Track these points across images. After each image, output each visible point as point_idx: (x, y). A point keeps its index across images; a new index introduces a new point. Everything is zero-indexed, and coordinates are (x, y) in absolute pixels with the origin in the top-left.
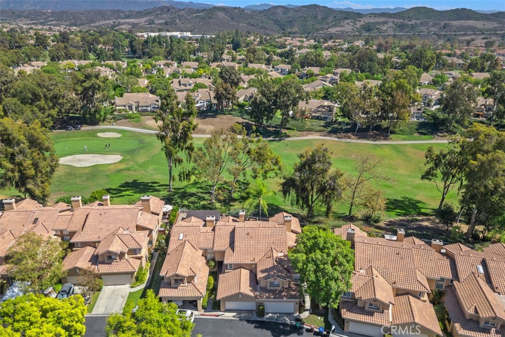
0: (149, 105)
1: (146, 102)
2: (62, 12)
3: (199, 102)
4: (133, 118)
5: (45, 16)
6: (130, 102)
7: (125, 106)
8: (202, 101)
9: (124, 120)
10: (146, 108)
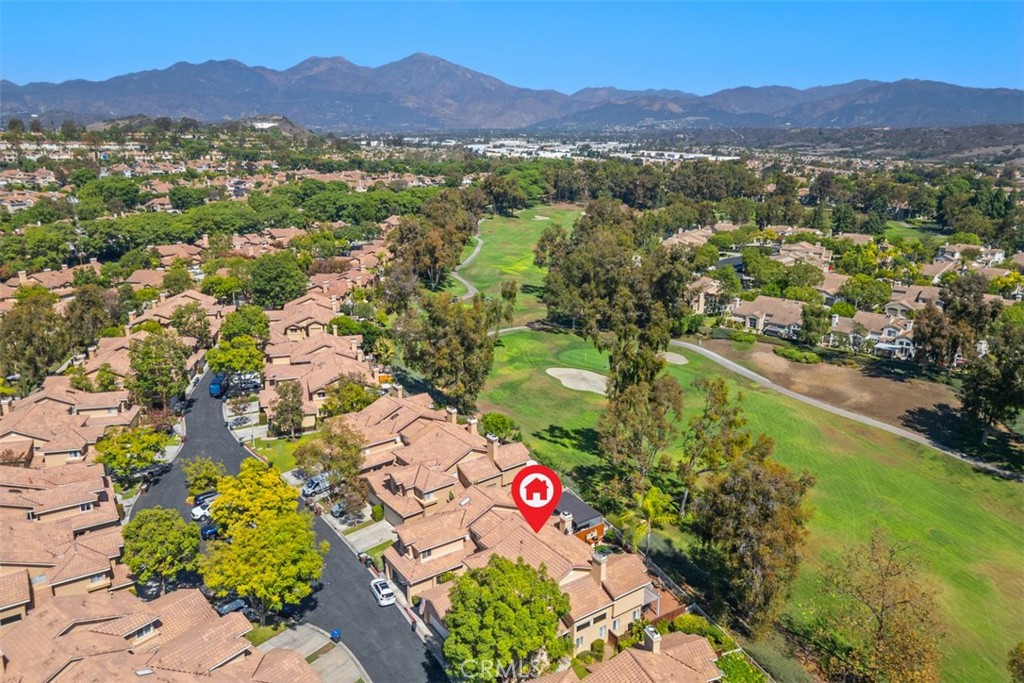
0: (787, 324)
1: (784, 319)
2: (906, 130)
3: (897, 341)
4: (740, 341)
5: (871, 139)
6: (755, 313)
7: (744, 317)
8: (905, 341)
9: (724, 341)
10: (778, 329)
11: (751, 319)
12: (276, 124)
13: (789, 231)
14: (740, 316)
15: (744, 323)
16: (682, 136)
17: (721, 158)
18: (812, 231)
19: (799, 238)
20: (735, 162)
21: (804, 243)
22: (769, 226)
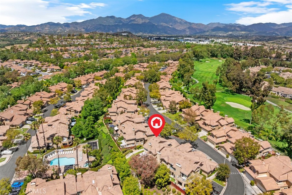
4: (275, 98)
6: (279, 91)
11: (277, 92)
12: (127, 34)
13: (282, 68)
14: (274, 92)
15: (275, 93)
16: (241, 38)
17: (255, 45)
18: (290, 69)
19: (287, 71)
20: (260, 47)
21: (288, 72)
22: (276, 67)
